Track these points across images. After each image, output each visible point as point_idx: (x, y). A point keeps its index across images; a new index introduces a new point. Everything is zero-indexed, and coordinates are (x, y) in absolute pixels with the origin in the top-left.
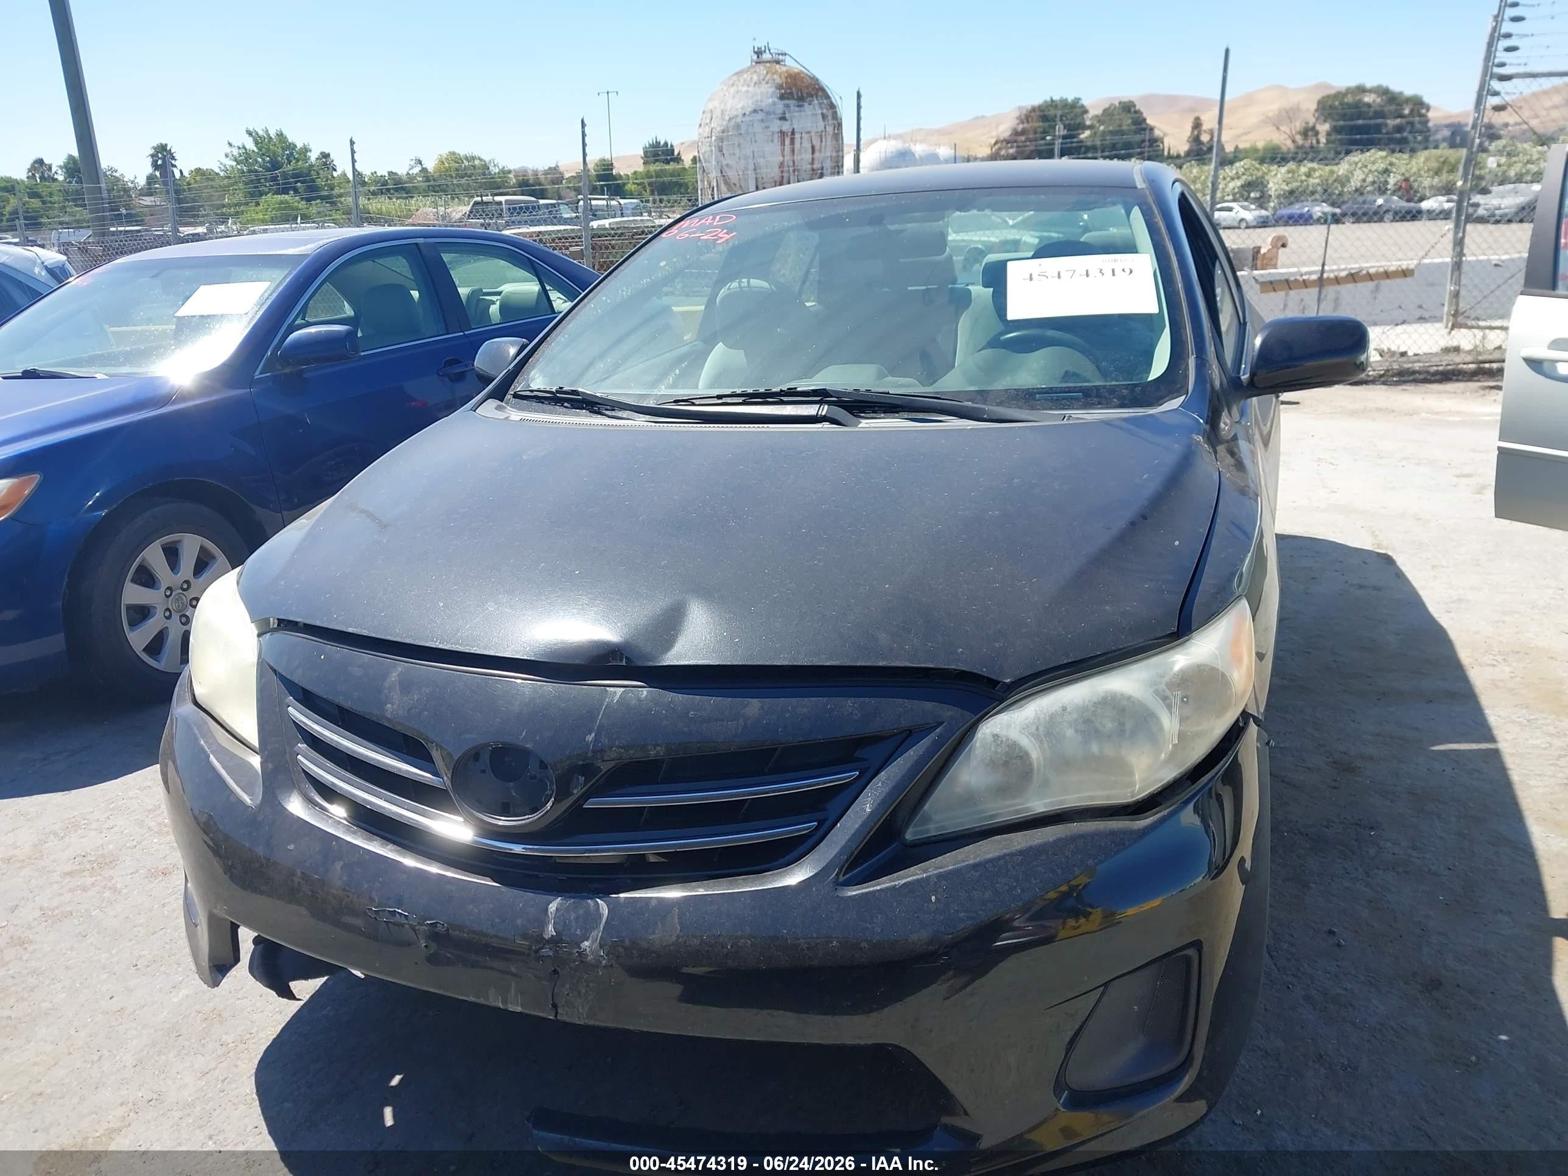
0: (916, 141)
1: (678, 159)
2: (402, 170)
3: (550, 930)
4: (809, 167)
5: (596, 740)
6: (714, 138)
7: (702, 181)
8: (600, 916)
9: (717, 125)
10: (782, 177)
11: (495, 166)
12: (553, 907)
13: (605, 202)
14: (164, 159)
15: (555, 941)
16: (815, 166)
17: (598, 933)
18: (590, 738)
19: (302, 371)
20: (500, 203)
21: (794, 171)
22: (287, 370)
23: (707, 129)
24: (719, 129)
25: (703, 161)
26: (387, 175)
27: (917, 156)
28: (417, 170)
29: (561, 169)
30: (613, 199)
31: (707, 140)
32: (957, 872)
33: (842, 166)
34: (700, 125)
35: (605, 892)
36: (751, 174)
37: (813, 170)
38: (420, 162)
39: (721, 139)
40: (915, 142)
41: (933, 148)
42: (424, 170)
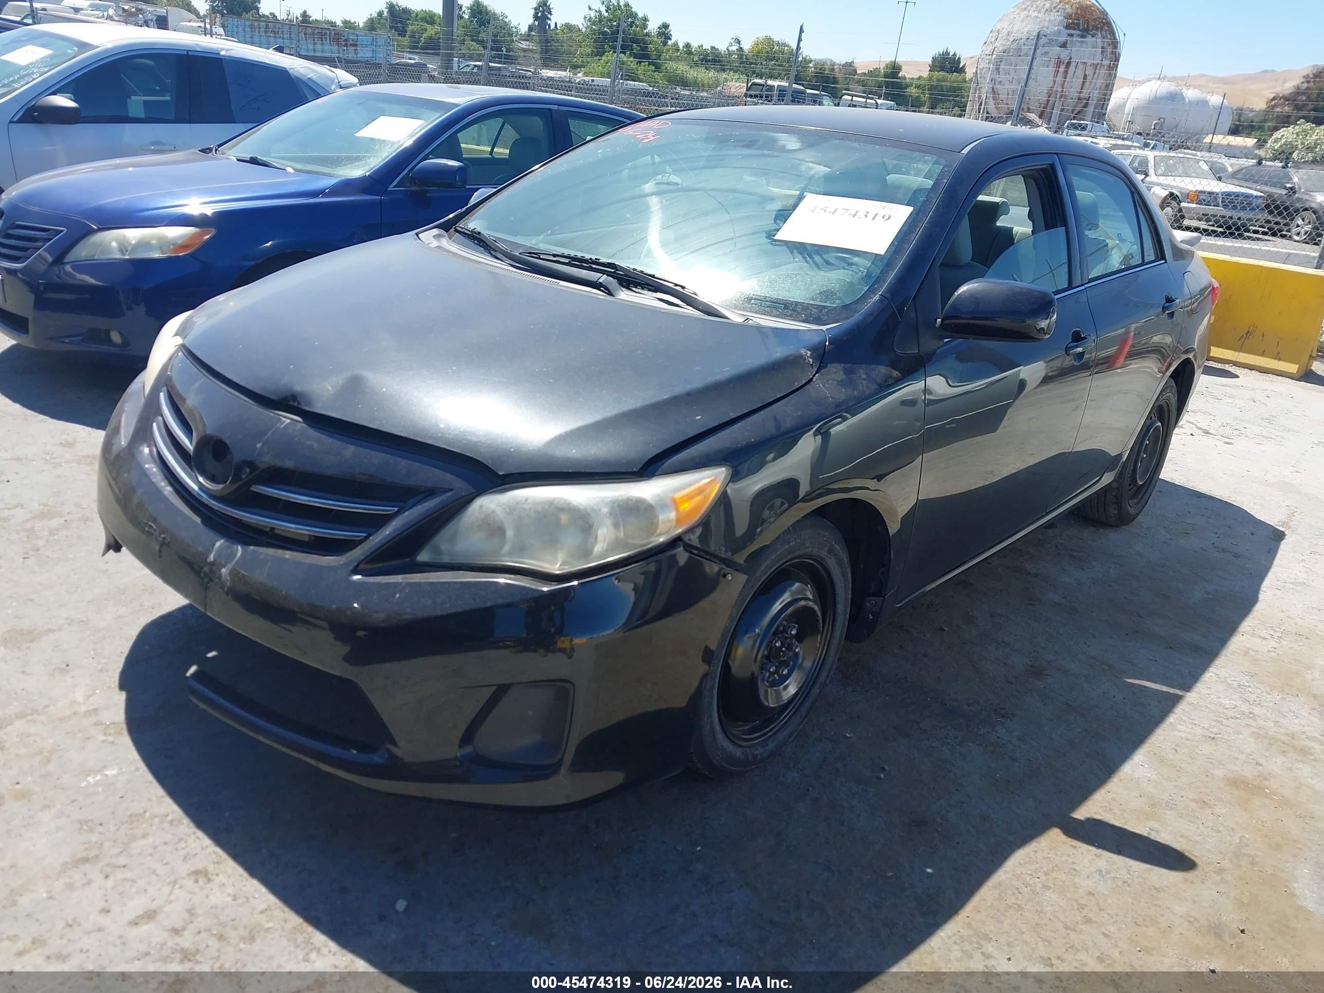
0: (1190, 86)
1: (961, 71)
3: (212, 557)
4: (1076, 95)
5: (261, 448)
6: (994, 56)
8: (236, 555)
9: (1000, 44)
10: (1048, 101)
12: (218, 544)
13: (864, 100)
14: (543, 12)
15: (212, 564)
16: (1082, 95)
17: (230, 566)
18: (259, 445)
19: (427, 191)
20: (771, 88)
21: (1061, 97)
22: (414, 188)
23: (991, 48)
24: (1001, 48)
27: (1187, 100)
29: (858, 65)
30: (872, 99)
31: (988, 57)
32: (419, 584)
33: (1109, 100)
34: (986, 43)
35: (245, 543)
37: (1079, 99)
39: (1000, 58)
40: (1188, 86)
41: (1205, 95)
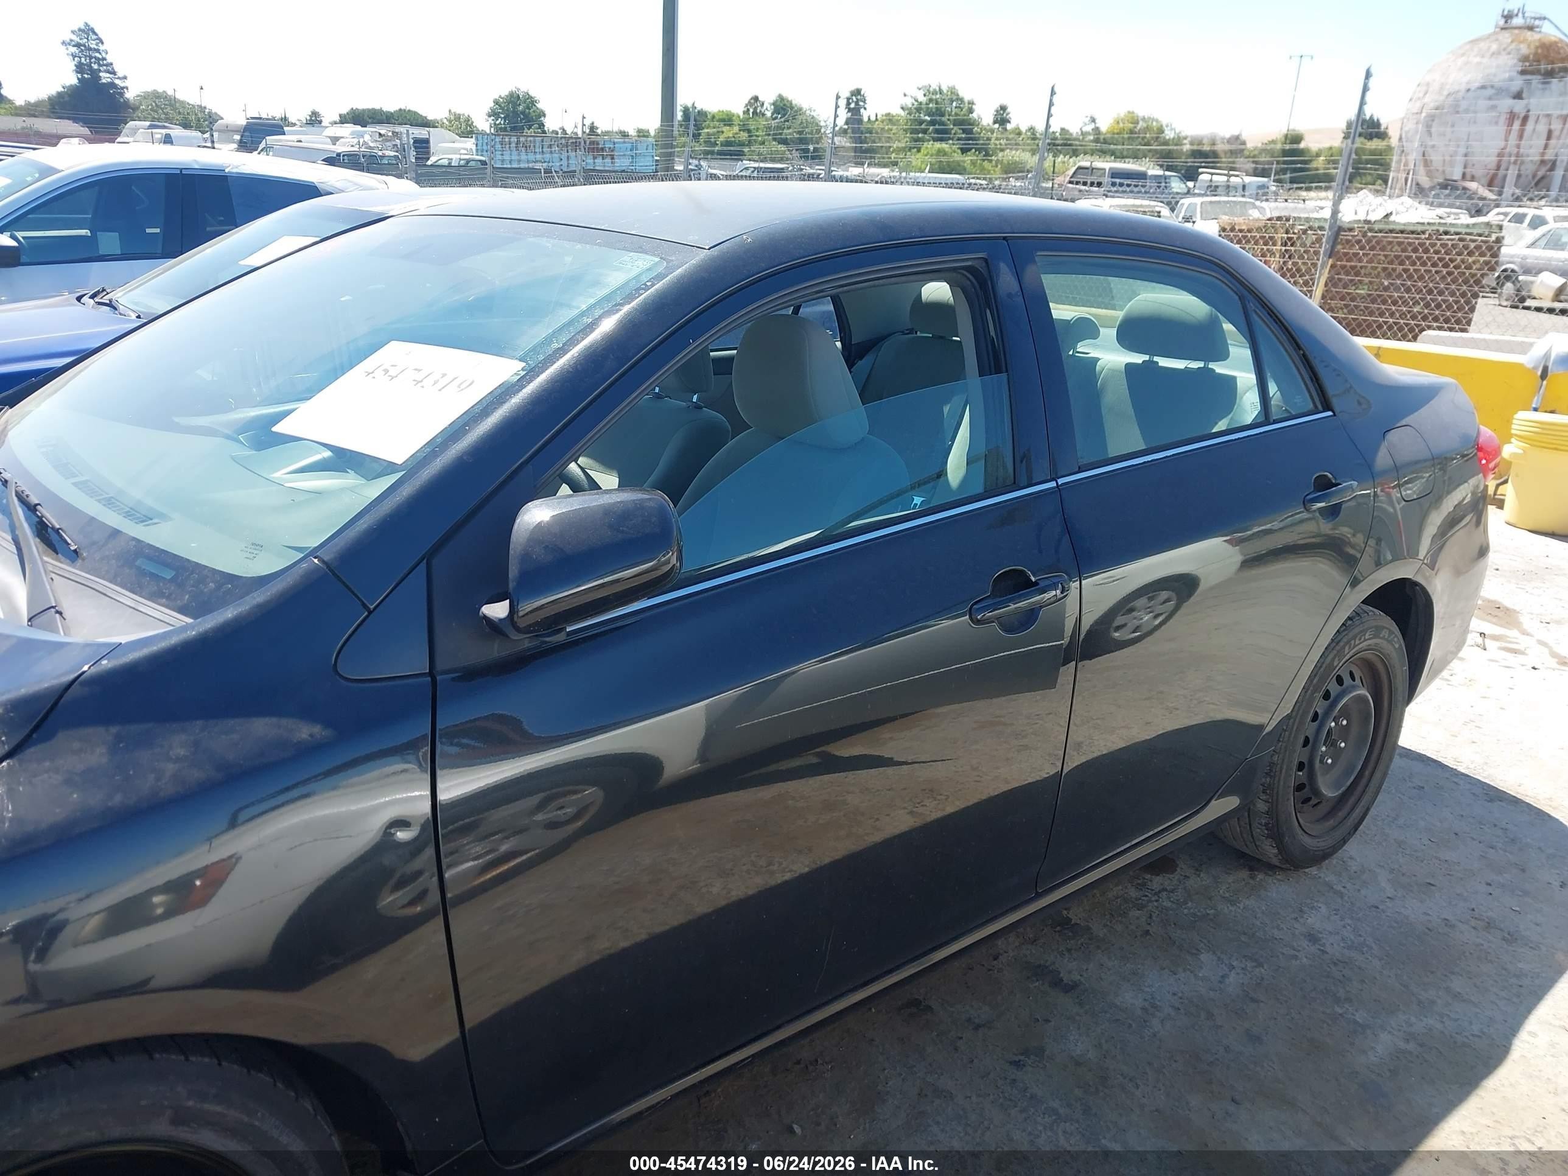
1: (1383, 136)
2: (1074, 129)
4: (1538, 155)
6: (1424, 115)
7: (1399, 161)
9: (1431, 101)
10: (1499, 166)
11: (1172, 129)
14: (857, 103)
16: (1547, 156)
20: (1103, 170)
21: (1516, 160)
23: (1418, 105)
24: (1432, 105)
25: (1404, 140)
26: (1059, 131)
28: (1089, 128)
29: (1244, 137)
30: (1236, 176)
31: (1415, 117)
34: (1411, 100)
36: (1460, 159)
37: (1543, 159)
38: (1093, 120)
39: (1431, 118)
42: (1097, 130)
